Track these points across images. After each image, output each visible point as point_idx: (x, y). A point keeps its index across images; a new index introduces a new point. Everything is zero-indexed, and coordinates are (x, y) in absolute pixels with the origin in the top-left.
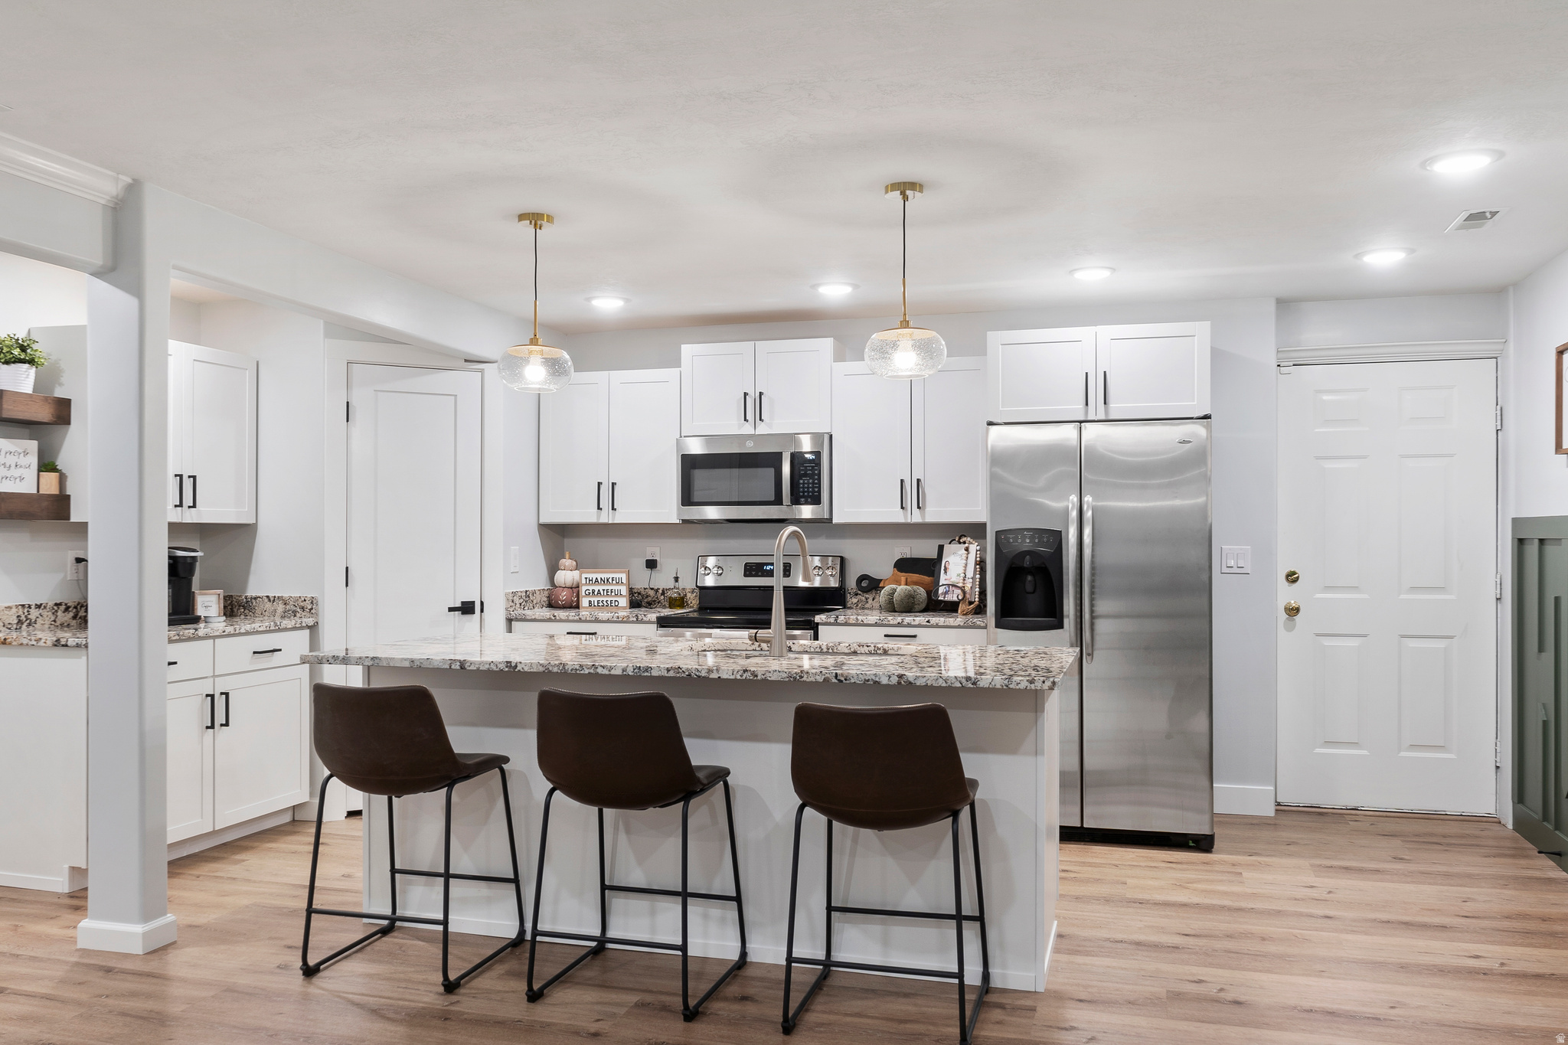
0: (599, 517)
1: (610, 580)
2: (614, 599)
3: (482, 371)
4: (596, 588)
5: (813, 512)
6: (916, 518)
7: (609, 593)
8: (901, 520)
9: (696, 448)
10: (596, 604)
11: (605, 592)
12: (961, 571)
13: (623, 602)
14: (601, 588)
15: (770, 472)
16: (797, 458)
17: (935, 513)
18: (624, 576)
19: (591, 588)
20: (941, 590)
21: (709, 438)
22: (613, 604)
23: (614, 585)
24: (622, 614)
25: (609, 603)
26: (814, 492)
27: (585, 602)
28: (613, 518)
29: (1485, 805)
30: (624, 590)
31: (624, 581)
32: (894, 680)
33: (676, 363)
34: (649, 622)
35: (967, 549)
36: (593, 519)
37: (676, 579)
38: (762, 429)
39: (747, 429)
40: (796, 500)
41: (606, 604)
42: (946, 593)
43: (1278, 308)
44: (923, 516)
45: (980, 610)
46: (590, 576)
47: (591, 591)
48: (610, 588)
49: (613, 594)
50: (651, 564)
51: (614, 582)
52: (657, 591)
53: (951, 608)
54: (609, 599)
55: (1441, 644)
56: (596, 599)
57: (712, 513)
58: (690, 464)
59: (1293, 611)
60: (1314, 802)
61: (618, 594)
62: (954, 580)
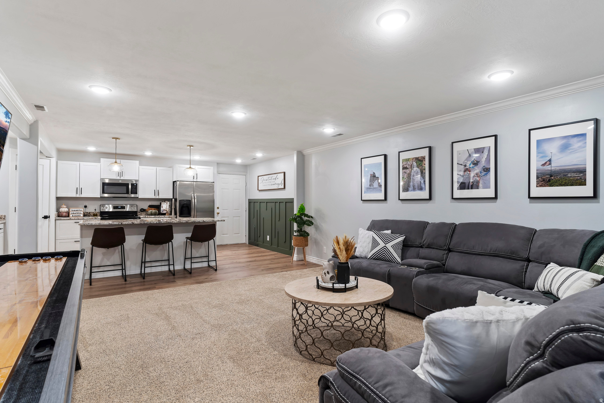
0: (76, 195)
1: (78, 210)
2: (79, 215)
3: (50, 160)
4: (74, 212)
5: (134, 196)
6: (157, 197)
8: (154, 198)
9: (107, 181)
12: (166, 207)
13: (82, 215)
14: (76, 212)
15: (125, 187)
16: (132, 185)
17: (161, 197)
19: (73, 212)
20: (161, 211)
21: (110, 179)
24: (81, 218)
26: (136, 192)
27: (71, 215)
28: (81, 196)
29: (244, 242)
30: (82, 213)
31: (82, 210)
32: (202, 221)
33: (99, 162)
34: (99, 219)
35: (167, 203)
36: (75, 196)
37: (95, 210)
38: (122, 178)
39: (119, 178)
40: (132, 194)
41: (76, 216)
42: (163, 211)
43: (217, 164)
44: (159, 197)
45: (171, 214)
46: (73, 209)
48: (78, 212)
50: (86, 207)
51: (80, 210)
52: (87, 213)
53: (164, 214)
54: (78, 215)
55: (238, 218)
56: (74, 215)
57: (106, 195)
58: (104, 184)
59: (218, 213)
60: (221, 244)
61: (81, 213)
62: (164, 209)
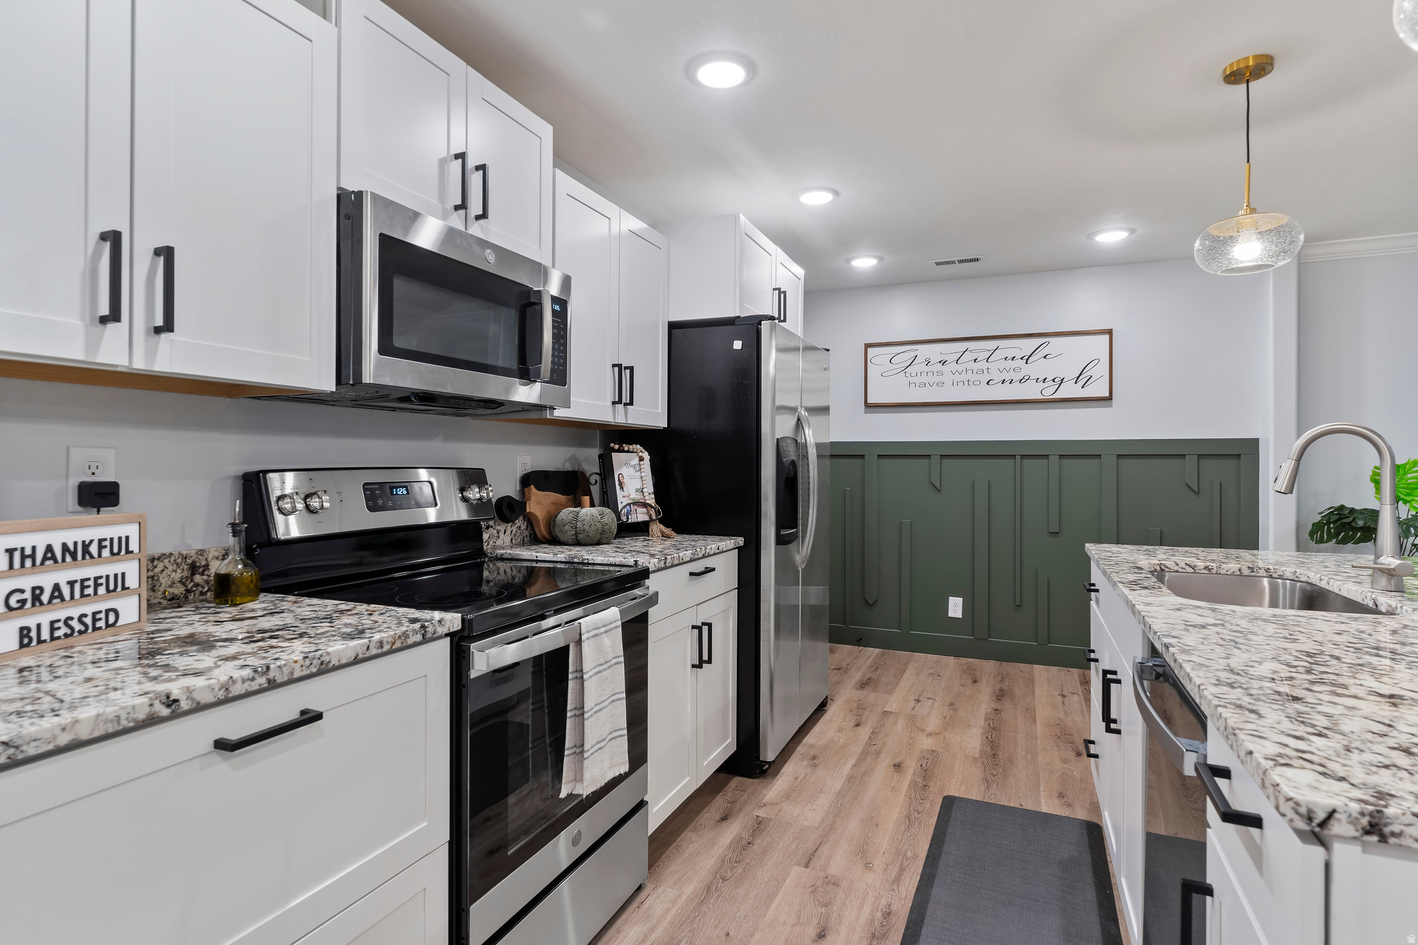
1: (94, 549)
2: (103, 606)
4: (48, 580)
7: (90, 591)
10: (45, 635)
11: (77, 587)
12: (639, 484)
13: (132, 606)
14: (62, 576)
18: (132, 531)
19: (29, 584)
20: (623, 511)
22: (101, 624)
23: (107, 561)
25: (88, 620)
26: (560, 364)
30: (131, 570)
35: (642, 459)
41: (77, 626)
42: (630, 512)
46: (25, 541)
47: (28, 595)
48: (90, 571)
49: (102, 590)
51: (106, 553)
54: (89, 609)
56: (45, 618)
61: (117, 586)
62: (635, 496)
